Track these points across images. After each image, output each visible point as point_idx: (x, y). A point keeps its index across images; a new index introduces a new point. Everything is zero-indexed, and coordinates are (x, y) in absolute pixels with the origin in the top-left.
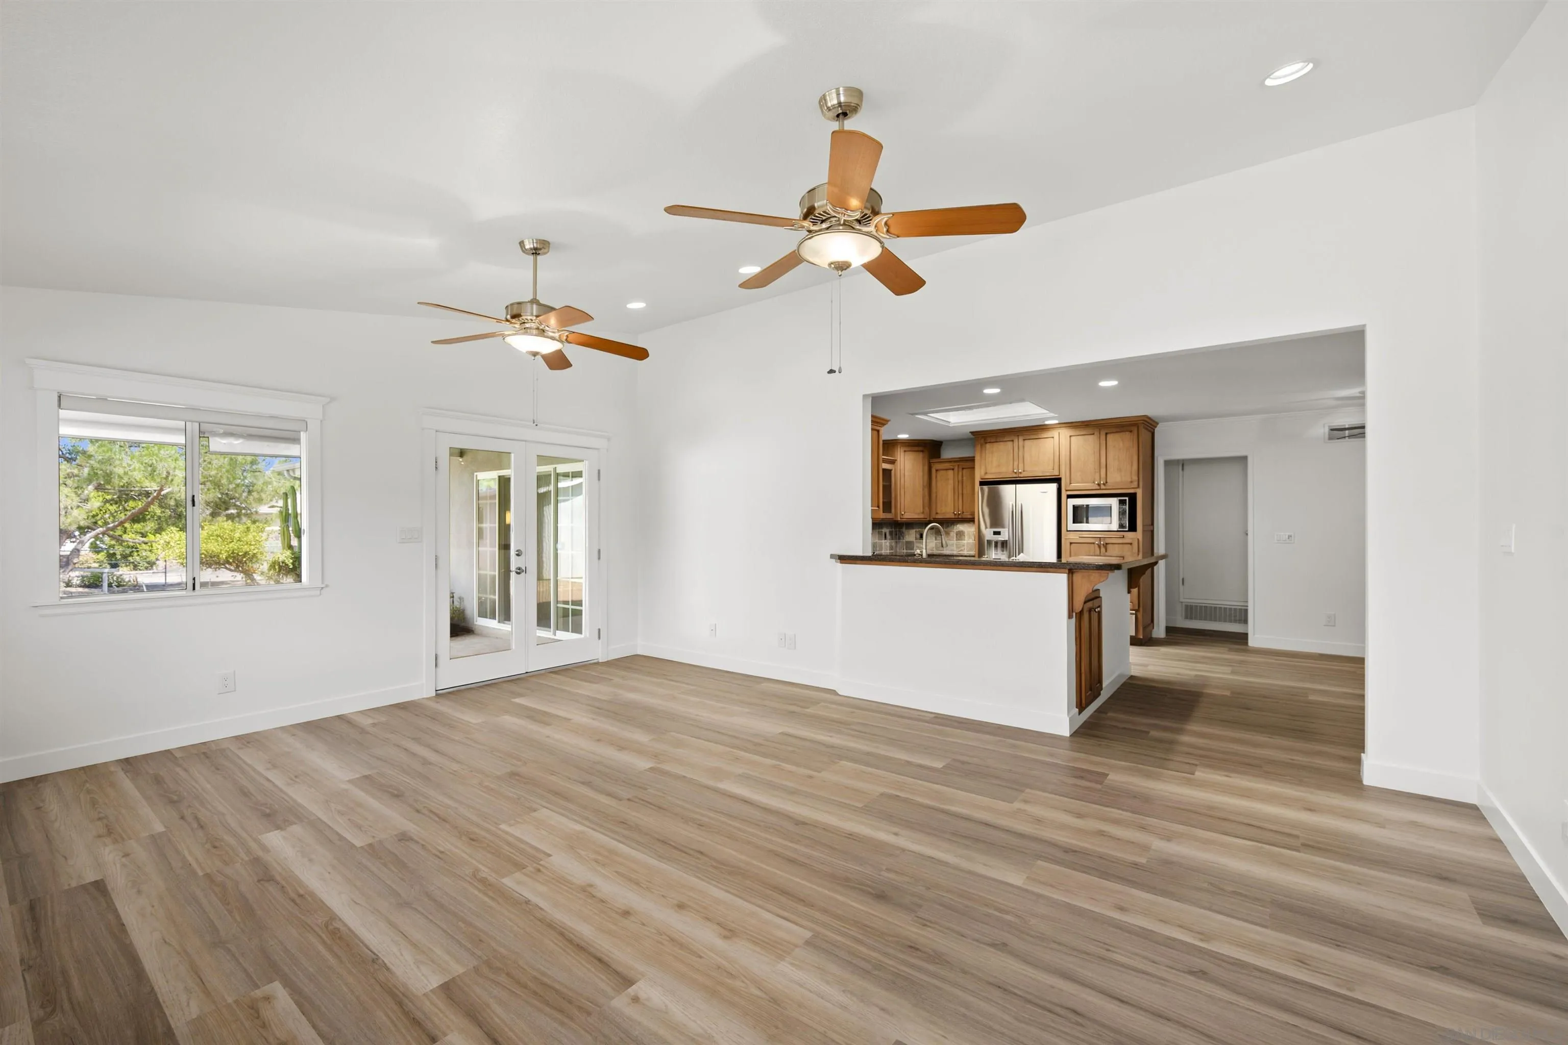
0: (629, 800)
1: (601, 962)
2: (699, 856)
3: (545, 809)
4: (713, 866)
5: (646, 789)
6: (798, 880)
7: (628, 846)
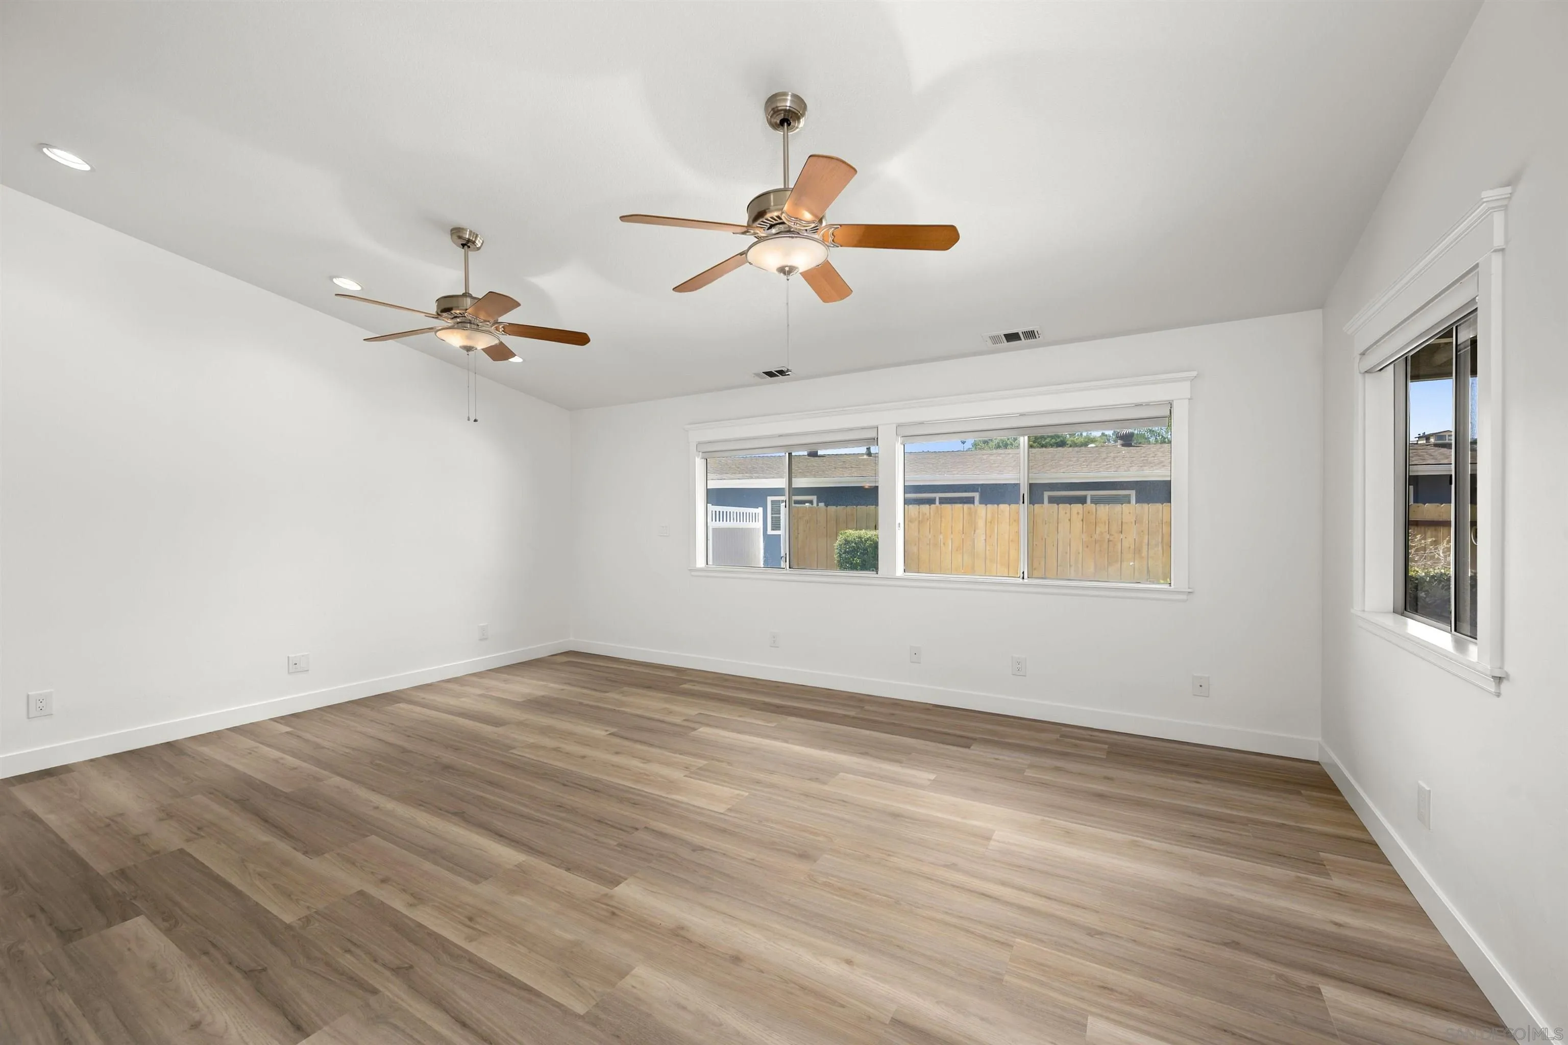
0: (637, 829)
1: (622, 737)
2: (566, 783)
3: (722, 812)
4: (557, 777)
5: (619, 845)
6: (500, 774)
7: (624, 785)
